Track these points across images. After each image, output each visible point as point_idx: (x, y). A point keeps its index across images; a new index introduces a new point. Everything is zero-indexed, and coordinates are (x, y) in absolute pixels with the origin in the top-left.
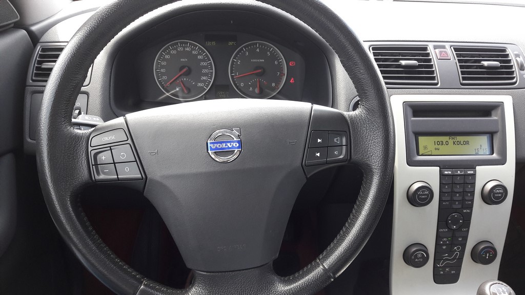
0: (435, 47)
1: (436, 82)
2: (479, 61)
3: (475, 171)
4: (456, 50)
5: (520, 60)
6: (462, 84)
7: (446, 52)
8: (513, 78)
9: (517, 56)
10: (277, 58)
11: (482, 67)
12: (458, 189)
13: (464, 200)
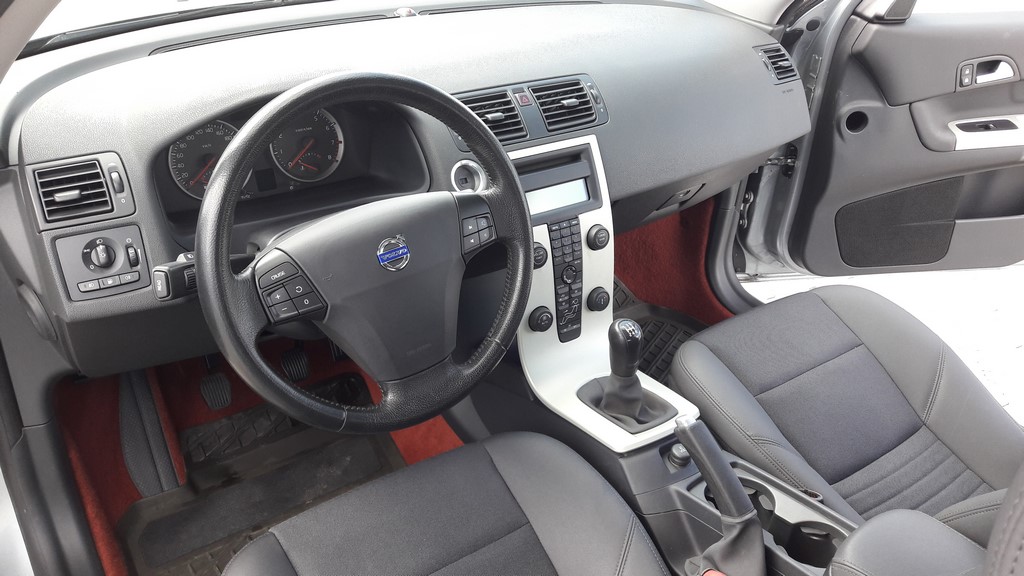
0: (515, 92)
1: (525, 133)
2: (559, 101)
3: (578, 221)
4: (535, 91)
5: (594, 92)
6: (549, 131)
7: (526, 96)
8: (592, 115)
9: (591, 87)
10: (328, 123)
11: (563, 107)
12: (567, 241)
13: (574, 251)
